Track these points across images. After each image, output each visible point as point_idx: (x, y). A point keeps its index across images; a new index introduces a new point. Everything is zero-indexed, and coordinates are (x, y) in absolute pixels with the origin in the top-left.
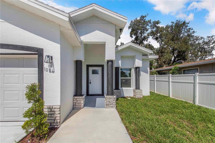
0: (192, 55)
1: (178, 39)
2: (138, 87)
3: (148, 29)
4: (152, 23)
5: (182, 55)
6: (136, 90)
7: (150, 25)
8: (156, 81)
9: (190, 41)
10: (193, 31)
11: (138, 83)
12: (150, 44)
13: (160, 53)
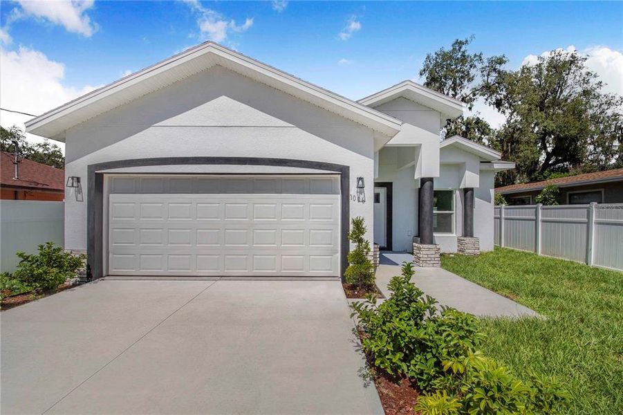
0: (595, 149)
1: (556, 103)
2: (468, 231)
3: (473, 77)
4: (485, 61)
5: (568, 147)
6: (465, 239)
7: (479, 66)
8: (506, 219)
9: (591, 108)
10: (597, 80)
11: (469, 222)
12: (478, 119)
13: (507, 142)
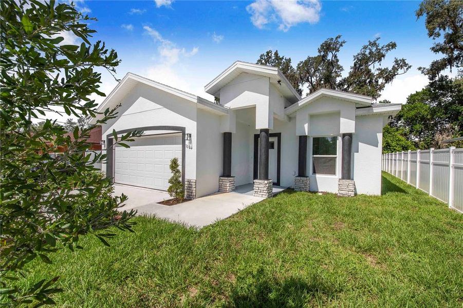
6: (342, 181)
8: (435, 164)
